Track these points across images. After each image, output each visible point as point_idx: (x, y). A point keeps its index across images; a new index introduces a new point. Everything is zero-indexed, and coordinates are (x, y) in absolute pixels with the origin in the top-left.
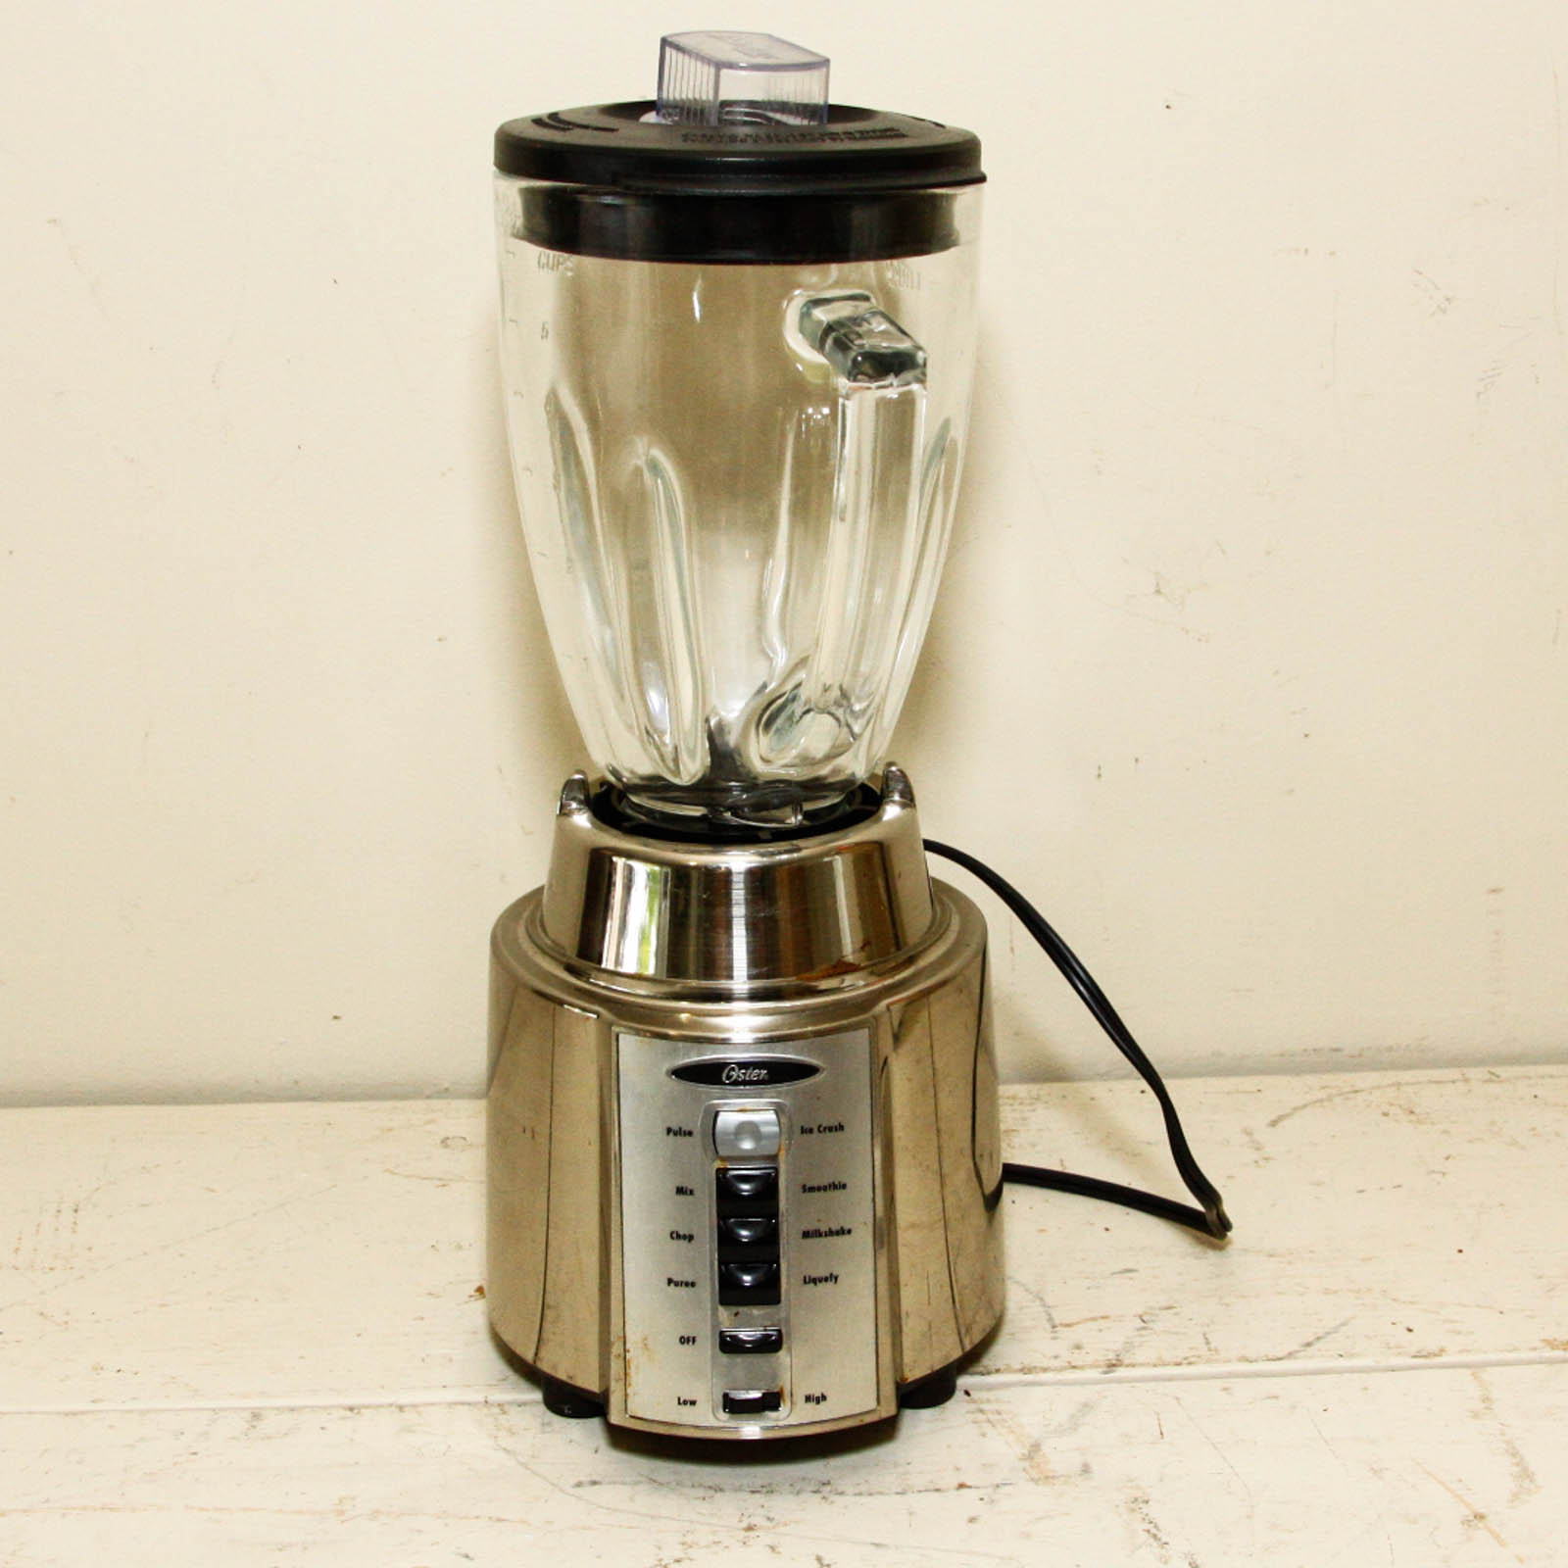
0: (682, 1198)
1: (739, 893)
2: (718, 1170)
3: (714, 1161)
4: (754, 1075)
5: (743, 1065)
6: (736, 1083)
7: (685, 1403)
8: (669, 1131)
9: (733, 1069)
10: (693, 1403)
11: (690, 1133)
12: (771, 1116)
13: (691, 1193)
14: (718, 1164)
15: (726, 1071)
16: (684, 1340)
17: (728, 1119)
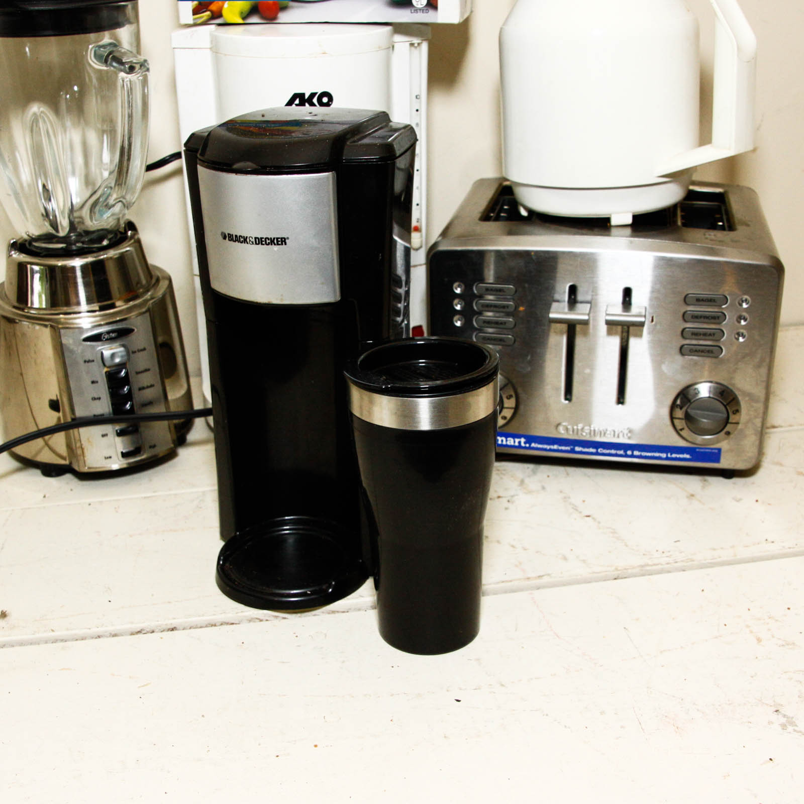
0: (94, 385)
1: (79, 274)
2: (106, 373)
3: (104, 369)
4: (113, 335)
5: (108, 332)
6: (107, 340)
7: (108, 458)
8: (85, 362)
9: (105, 335)
10: (110, 457)
11: (93, 361)
12: (122, 349)
13: (97, 382)
14: (106, 370)
15: (103, 335)
16: (103, 436)
17: (107, 353)
